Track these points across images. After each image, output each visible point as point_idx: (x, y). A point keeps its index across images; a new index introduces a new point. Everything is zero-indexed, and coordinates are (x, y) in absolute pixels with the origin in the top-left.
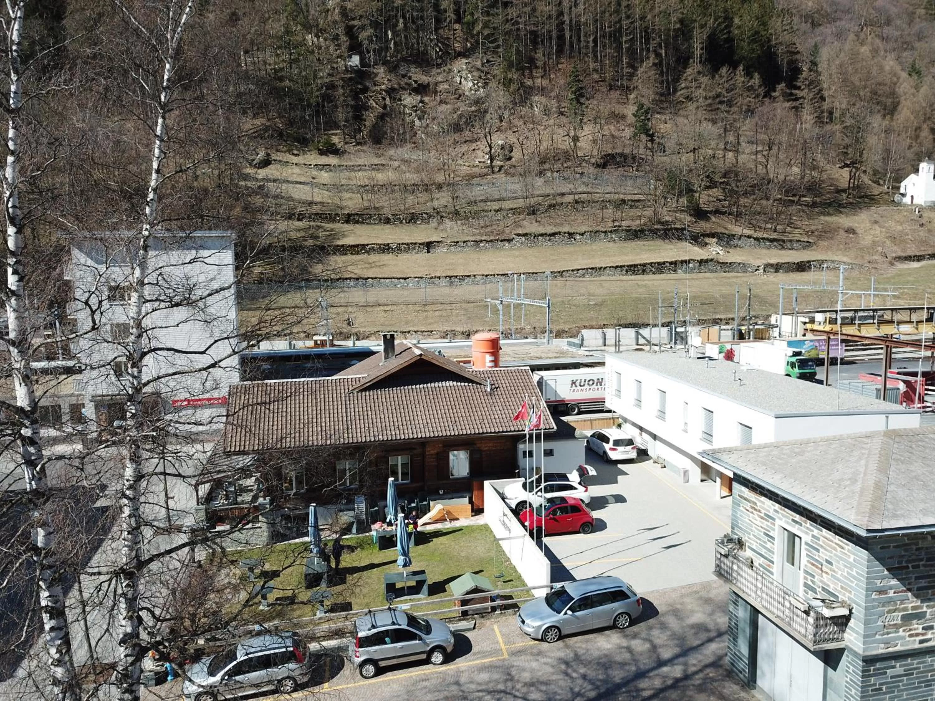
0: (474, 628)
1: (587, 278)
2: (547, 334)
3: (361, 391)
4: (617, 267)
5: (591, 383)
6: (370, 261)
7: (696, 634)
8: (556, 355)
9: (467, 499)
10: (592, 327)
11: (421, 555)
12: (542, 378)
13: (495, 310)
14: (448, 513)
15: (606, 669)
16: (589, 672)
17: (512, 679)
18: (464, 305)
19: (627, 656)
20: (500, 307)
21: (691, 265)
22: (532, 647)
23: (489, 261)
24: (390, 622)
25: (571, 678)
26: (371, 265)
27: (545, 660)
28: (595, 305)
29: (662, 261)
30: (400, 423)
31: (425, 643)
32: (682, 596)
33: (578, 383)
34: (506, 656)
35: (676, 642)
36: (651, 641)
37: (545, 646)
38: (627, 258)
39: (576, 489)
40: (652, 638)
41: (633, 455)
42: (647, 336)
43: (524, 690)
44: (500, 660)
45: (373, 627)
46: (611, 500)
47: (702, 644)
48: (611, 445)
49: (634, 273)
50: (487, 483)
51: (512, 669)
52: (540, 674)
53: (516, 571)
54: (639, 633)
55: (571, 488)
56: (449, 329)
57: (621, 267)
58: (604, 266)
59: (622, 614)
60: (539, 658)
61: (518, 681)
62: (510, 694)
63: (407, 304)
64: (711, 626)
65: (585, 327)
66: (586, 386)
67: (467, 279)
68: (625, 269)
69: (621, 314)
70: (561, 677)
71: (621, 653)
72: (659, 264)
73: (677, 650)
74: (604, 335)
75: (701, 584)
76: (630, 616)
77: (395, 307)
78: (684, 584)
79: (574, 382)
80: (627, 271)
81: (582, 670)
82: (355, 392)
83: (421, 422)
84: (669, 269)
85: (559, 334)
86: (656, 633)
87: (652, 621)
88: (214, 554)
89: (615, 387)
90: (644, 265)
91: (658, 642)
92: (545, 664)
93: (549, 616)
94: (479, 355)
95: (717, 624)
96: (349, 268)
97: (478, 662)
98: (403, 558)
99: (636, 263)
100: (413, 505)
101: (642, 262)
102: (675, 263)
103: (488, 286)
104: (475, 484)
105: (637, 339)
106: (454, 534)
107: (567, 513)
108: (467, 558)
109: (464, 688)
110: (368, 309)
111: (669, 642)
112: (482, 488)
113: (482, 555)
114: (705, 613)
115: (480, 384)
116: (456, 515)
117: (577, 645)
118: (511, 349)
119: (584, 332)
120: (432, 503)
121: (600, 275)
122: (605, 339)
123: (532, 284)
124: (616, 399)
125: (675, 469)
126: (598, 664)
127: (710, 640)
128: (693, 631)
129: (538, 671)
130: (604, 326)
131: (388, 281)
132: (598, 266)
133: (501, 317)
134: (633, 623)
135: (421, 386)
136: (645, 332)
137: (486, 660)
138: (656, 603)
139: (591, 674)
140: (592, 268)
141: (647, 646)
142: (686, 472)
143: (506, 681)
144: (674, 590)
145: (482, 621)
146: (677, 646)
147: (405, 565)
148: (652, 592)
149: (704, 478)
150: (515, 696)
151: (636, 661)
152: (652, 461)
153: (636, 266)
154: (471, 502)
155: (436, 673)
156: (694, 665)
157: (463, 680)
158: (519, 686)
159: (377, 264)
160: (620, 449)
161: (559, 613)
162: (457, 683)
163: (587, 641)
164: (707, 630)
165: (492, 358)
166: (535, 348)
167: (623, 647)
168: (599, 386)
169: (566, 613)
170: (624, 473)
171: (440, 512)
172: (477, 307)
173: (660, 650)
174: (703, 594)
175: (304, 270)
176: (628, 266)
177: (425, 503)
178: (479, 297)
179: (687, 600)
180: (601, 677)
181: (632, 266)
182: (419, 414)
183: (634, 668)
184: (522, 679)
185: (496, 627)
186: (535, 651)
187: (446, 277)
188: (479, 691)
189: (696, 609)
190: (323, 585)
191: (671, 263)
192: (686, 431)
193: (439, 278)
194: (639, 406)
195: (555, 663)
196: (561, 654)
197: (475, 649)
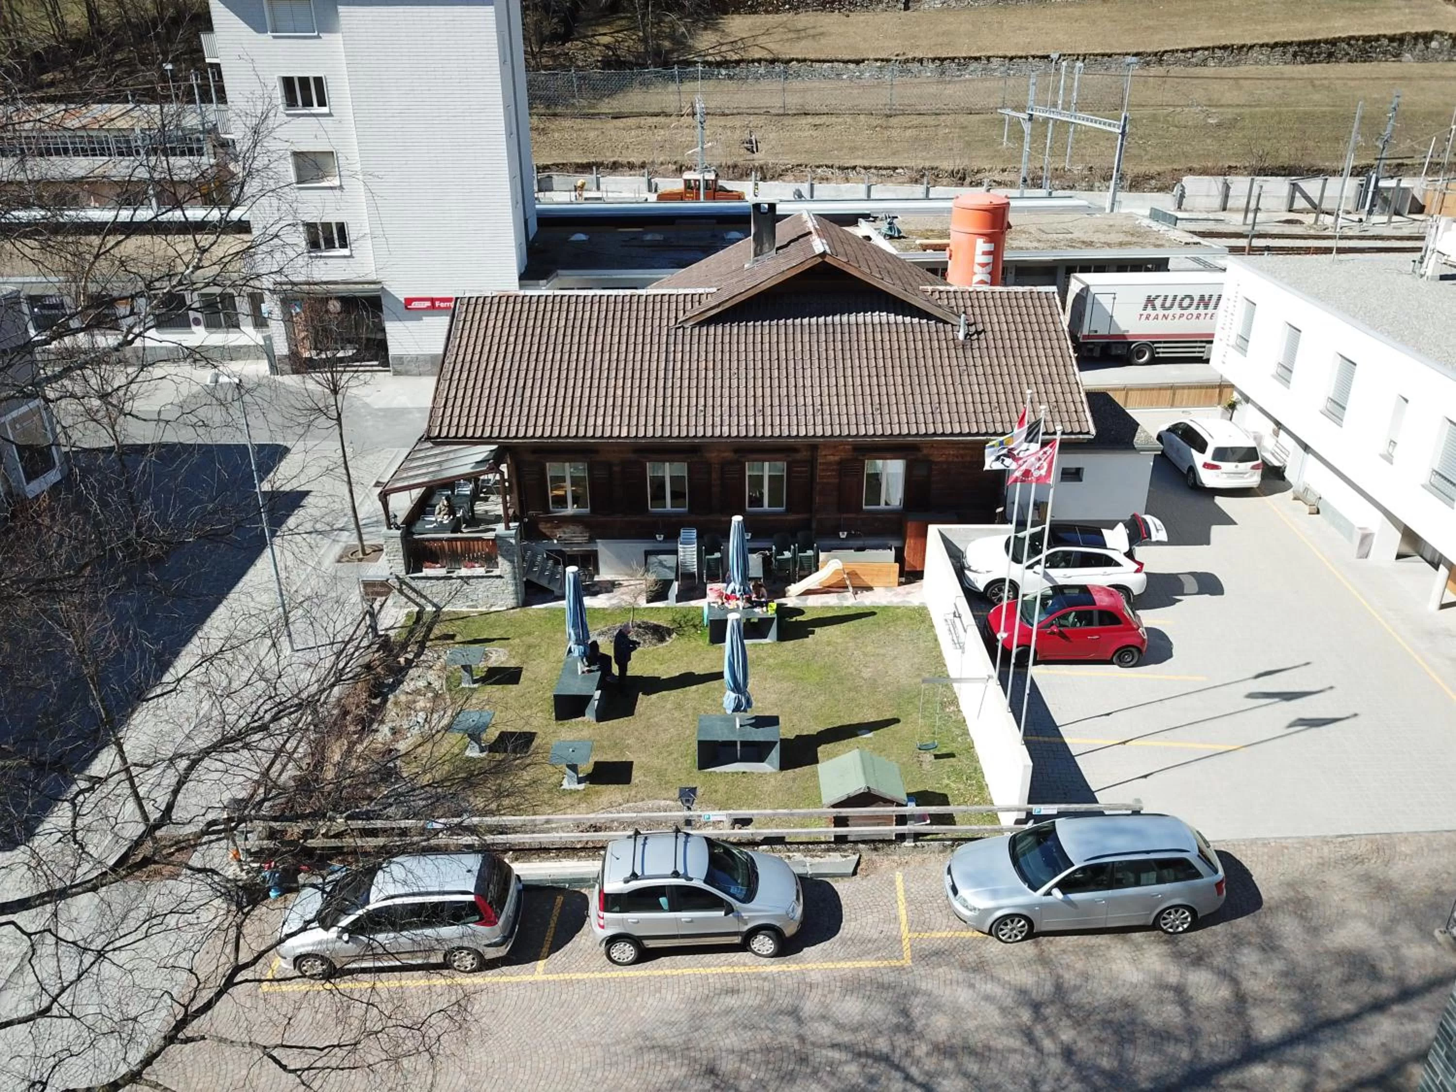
0: (855, 873)
1: (1211, 70)
2: (1112, 183)
3: (700, 324)
4: (1276, 44)
5: (1186, 303)
6: (800, 26)
7: (1348, 980)
8: (1122, 238)
9: (892, 554)
10: (1205, 172)
11: (784, 665)
12: (1086, 289)
13: (1018, 135)
14: (852, 575)
15: (1122, 1042)
16: (1080, 1044)
17: (908, 1030)
18: (963, 119)
19: (1172, 1013)
20: (1027, 127)
21: (1434, 44)
22: (966, 945)
23: (1020, 28)
24: (670, 871)
25: (1039, 1050)
26: (799, 34)
27: (989, 988)
28: (1219, 125)
29: (1375, 33)
30: (768, 401)
31: (739, 918)
32: (1323, 864)
33: (1158, 303)
34: (907, 962)
35: (1295, 996)
36: (1234, 981)
37: (994, 948)
38: (1300, 26)
39: (1117, 564)
40: (1240, 975)
41: (1253, 479)
42: (1315, 195)
43: (930, 1064)
44: (894, 969)
45: (634, 876)
46: (1191, 584)
47: (1356, 1016)
48: (1207, 457)
49: (1311, 59)
50: (933, 530)
51: (917, 1001)
52: (971, 1024)
53: (966, 733)
54: (1210, 954)
55: (1108, 562)
56: (927, 164)
57: (1285, 45)
58: (1249, 43)
59: (1176, 908)
60: (977, 979)
61: (921, 1036)
62: (898, 1068)
63: (856, 113)
64: (1387, 967)
65: (1191, 171)
66: (1176, 310)
67: (974, 65)
68: (1292, 50)
69: (1268, 146)
70: (1015, 1042)
71: (1161, 1002)
72: (1367, 39)
73: (1293, 1020)
74: (1227, 188)
75: (1370, 838)
76: (1193, 912)
77: (834, 119)
78: (1329, 831)
79: (1150, 301)
80: (1295, 55)
81: (1067, 1035)
82: (687, 325)
83: (809, 401)
84: (1385, 53)
85: (1137, 184)
86: (1249, 957)
87: (1244, 923)
88: (420, 614)
89: (1238, 328)
90: (1334, 42)
91: (1252, 985)
92: (988, 998)
93: (1012, 892)
94: (964, 238)
95: (1399, 961)
96: (761, 40)
97: (848, 965)
98: (733, 695)
99: (1318, 37)
100: (787, 555)
101: (1331, 36)
102: (1400, 39)
103: (1011, 82)
104: (911, 527)
105: (1292, 199)
106: (856, 622)
107: (1090, 623)
108: (873, 685)
109: (805, 1031)
110: (787, 121)
111: (1278, 994)
112: (924, 535)
113: (904, 681)
114: (1372, 924)
115: (945, 322)
116: (868, 580)
117: (1067, 959)
118: (1034, 218)
119: (1188, 181)
120: (822, 556)
121: (1238, 63)
122: (1226, 197)
123: (1099, 79)
124: (1234, 354)
125: (1340, 523)
126: (1106, 1024)
127: (1379, 1006)
128: (1338, 973)
129: (969, 1015)
130: (1231, 170)
131: (826, 65)
132: (1238, 42)
133: (1026, 148)
134: (1198, 923)
135: (822, 320)
136: (1312, 186)
137: (865, 964)
138: (1258, 875)
139: (1085, 1046)
140: (1224, 48)
141: (1225, 992)
142: (1366, 538)
143: (897, 1028)
144: (1305, 843)
145: (874, 856)
146: (1296, 1007)
147: (737, 709)
148: (1254, 842)
149: (1406, 549)
150: (908, 1078)
151: (1192, 1033)
152: (1289, 494)
153: (1315, 43)
154: (899, 558)
155: (758, 976)
156: (1332, 1074)
157: (810, 1006)
158: (922, 1049)
159: (811, 32)
160: (1227, 466)
161: (1035, 889)
162: (794, 1013)
163: (1089, 952)
164: (1375, 974)
165: (989, 247)
166: (1084, 221)
167: (1167, 987)
168: (1201, 310)
169: (1048, 893)
170: (1227, 520)
171: (836, 573)
172: (985, 122)
173: (1254, 1012)
174: (1374, 865)
175: (680, 43)
176: (1299, 44)
177: (810, 553)
178: (992, 102)
179: (1334, 877)
180: (1105, 1063)
181: (1306, 43)
182: (808, 383)
183: (1185, 1054)
184: (930, 1035)
185: (899, 876)
186: (971, 957)
187: (933, 60)
188: (834, 1046)
189: (1353, 906)
190: (590, 716)
191: (1392, 39)
192: (1388, 458)
193: (921, 61)
194: (1286, 381)
195: (1009, 1002)
196: (1025, 978)
197: (847, 928)
